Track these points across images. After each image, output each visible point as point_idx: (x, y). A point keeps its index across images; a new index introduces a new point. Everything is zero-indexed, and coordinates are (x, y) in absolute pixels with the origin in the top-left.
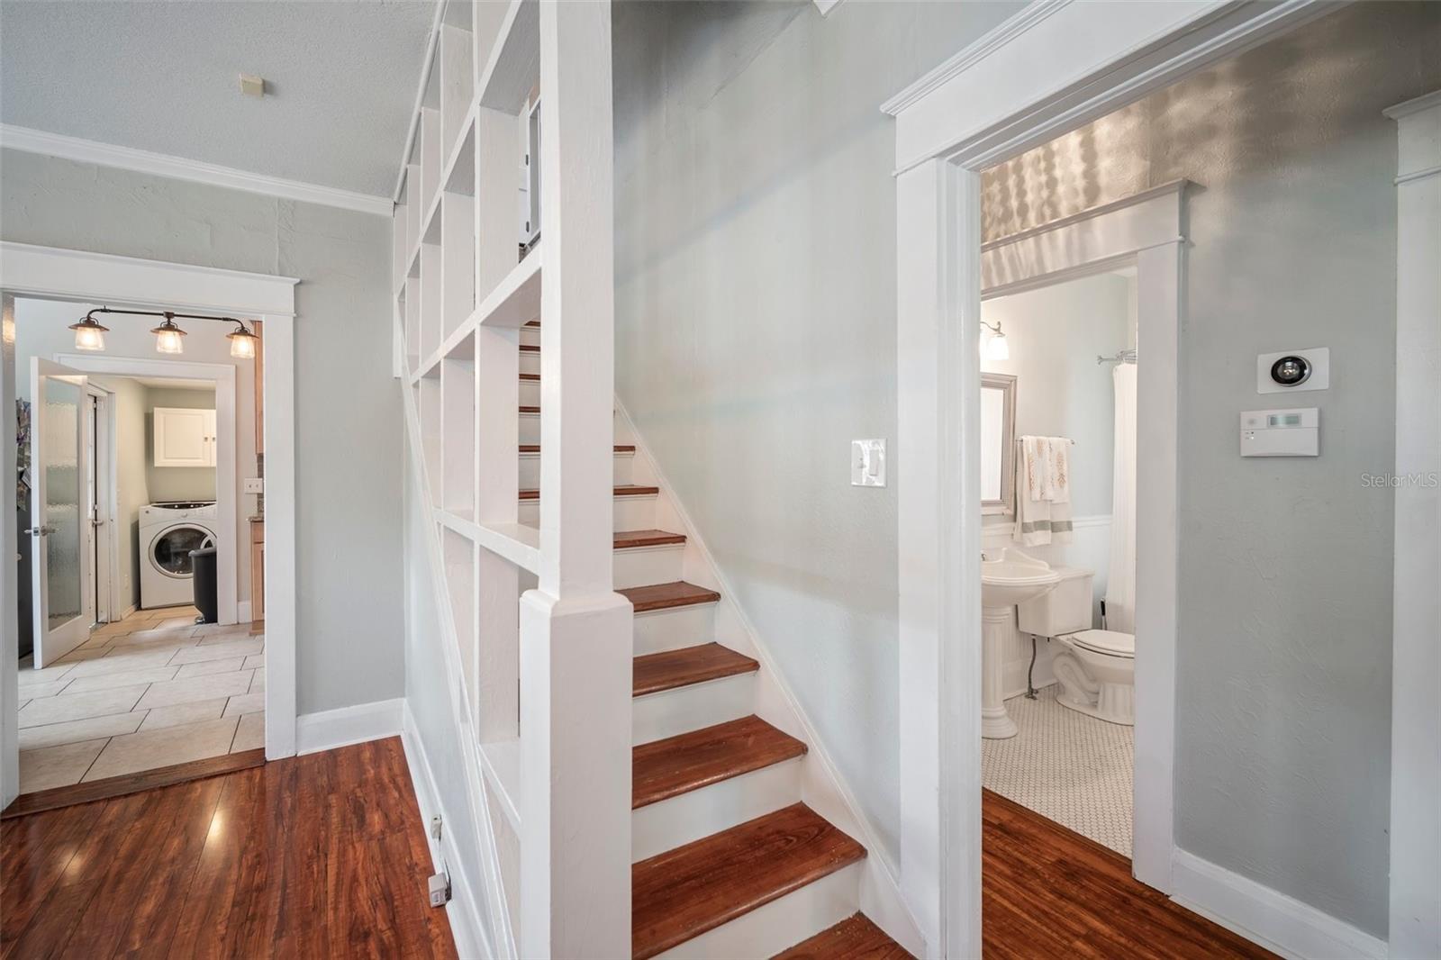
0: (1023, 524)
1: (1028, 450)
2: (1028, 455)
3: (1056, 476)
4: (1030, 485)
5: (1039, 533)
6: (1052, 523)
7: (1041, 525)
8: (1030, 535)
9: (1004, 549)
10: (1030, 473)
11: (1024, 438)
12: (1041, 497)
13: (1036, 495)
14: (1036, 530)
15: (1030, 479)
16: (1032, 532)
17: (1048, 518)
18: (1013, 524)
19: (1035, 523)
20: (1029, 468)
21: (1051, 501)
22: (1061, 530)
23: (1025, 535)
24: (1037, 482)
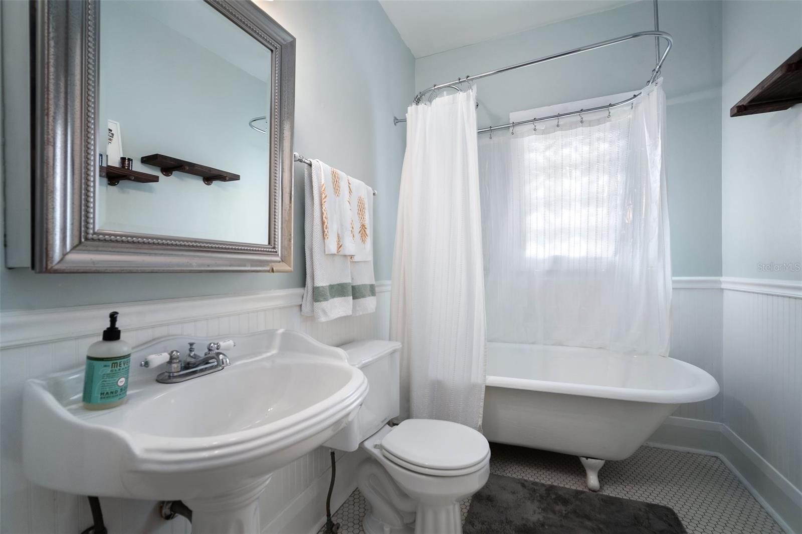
0: (315, 290)
1: (319, 182)
2: (320, 187)
3: (357, 228)
4: (324, 232)
5: (338, 300)
6: (353, 287)
7: (339, 290)
8: (324, 304)
9: (281, 331)
10: (322, 214)
11: (314, 162)
12: (338, 252)
13: (332, 247)
14: (333, 297)
15: (323, 223)
16: (326, 300)
17: (347, 280)
18: (300, 291)
19: (331, 287)
20: (321, 205)
21: (352, 257)
22: (364, 296)
23: (316, 304)
24: (333, 229)
